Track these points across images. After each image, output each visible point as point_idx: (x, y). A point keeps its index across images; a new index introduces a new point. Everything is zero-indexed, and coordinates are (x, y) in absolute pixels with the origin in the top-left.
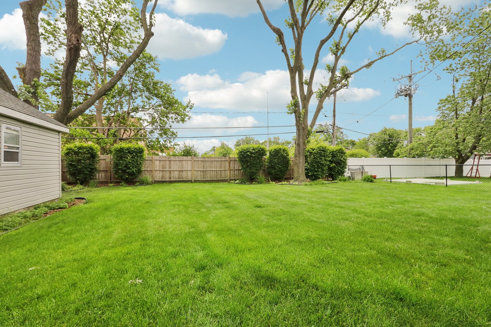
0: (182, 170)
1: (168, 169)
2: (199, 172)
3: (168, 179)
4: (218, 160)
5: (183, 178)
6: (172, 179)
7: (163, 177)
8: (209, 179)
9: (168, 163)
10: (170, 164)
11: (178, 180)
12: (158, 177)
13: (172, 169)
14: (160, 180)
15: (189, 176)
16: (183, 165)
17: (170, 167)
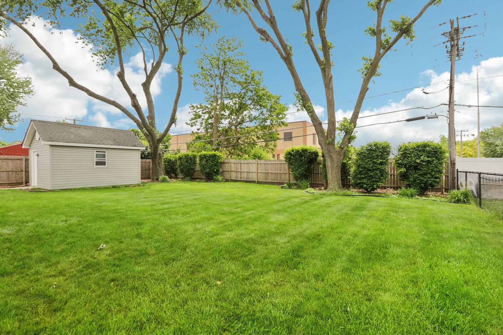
0: (249, 171)
1: (239, 170)
2: (262, 174)
3: (239, 179)
4: (277, 163)
5: (249, 179)
6: (242, 179)
7: (236, 177)
8: (270, 181)
9: (239, 165)
10: (241, 166)
11: (246, 180)
12: (233, 177)
13: (242, 171)
14: (235, 179)
15: (254, 177)
16: (249, 167)
17: (241, 169)
